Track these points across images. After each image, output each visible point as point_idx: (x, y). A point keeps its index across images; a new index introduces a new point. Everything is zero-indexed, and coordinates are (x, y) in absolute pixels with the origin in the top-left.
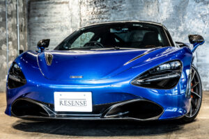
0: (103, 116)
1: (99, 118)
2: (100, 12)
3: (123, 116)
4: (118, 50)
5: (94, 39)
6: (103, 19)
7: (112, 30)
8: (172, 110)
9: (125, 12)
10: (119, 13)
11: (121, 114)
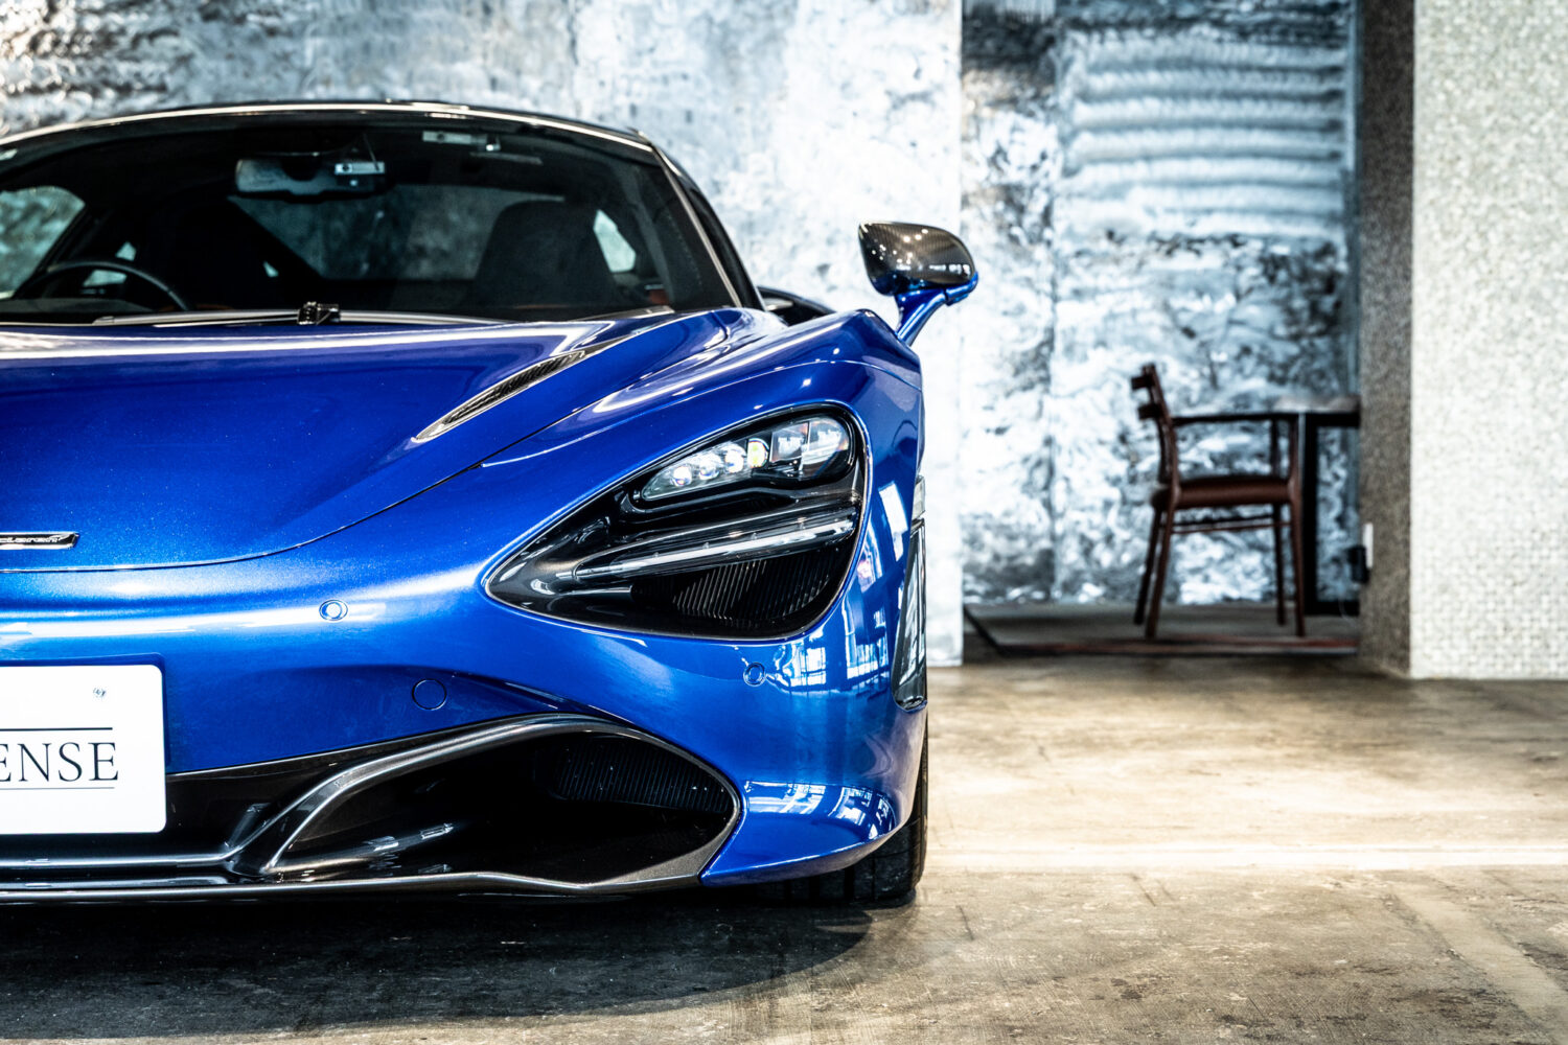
0: (248, 868)
1: (219, 885)
2: (106, 39)
3: (408, 861)
4: (331, 325)
5: (79, 245)
6: (124, 90)
7: (249, 178)
8: (788, 805)
9: (311, 46)
10: (258, 56)
11: (389, 845)
